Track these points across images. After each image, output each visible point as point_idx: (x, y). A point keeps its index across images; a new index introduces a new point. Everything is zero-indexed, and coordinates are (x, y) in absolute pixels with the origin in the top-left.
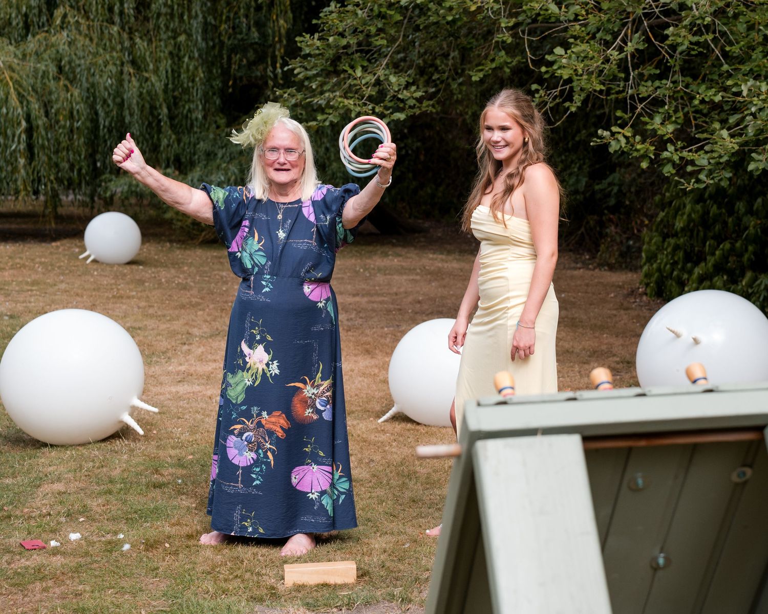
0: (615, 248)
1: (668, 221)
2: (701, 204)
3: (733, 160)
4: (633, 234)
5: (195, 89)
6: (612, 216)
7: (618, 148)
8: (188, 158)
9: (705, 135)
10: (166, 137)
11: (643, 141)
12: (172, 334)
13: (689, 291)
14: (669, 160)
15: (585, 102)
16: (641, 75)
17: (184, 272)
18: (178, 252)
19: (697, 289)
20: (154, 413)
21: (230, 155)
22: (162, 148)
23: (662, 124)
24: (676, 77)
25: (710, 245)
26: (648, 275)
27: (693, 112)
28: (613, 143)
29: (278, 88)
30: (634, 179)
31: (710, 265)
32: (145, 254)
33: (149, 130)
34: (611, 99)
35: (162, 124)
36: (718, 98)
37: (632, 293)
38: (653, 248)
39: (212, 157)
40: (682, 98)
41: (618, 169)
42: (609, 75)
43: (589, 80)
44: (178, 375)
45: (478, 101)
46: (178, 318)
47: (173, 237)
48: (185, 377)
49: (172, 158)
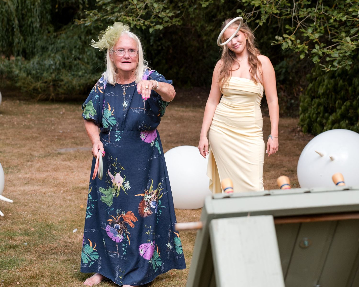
0: (284, 104)
1: (314, 89)
2: (333, 79)
3: (353, 54)
4: (294, 96)
5: (35, 10)
6: (282, 86)
7: (287, 47)
8: (31, 50)
9: (337, 40)
10: (17, 38)
11: (301, 43)
12: (21, 155)
13: (326, 130)
14: (316, 54)
15: (267, 20)
16: (300, 5)
17: (28, 118)
18: (24, 106)
19: (331, 129)
20: (10, 203)
21: (57, 48)
22: (15, 44)
23: (312, 33)
24: (320, 6)
25: (338, 103)
26: (303, 120)
27: (329, 27)
28: (284, 44)
29: (86, 10)
30: (294, 65)
31: (338, 114)
32: (4, 108)
33: (6, 34)
34: (282, 19)
35: (15, 30)
36: (344, 19)
37: (294, 130)
38: (306, 105)
39: (45, 49)
40: (323, 18)
41: (285, 59)
42: (281, 5)
43: (270, 7)
44: (25, 180)
45: (204, 19)
46: (24, 146)
47: (21, 98)
48: (29, 181)
49: (21, 50)
